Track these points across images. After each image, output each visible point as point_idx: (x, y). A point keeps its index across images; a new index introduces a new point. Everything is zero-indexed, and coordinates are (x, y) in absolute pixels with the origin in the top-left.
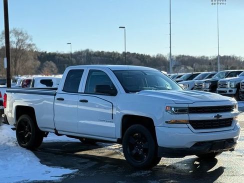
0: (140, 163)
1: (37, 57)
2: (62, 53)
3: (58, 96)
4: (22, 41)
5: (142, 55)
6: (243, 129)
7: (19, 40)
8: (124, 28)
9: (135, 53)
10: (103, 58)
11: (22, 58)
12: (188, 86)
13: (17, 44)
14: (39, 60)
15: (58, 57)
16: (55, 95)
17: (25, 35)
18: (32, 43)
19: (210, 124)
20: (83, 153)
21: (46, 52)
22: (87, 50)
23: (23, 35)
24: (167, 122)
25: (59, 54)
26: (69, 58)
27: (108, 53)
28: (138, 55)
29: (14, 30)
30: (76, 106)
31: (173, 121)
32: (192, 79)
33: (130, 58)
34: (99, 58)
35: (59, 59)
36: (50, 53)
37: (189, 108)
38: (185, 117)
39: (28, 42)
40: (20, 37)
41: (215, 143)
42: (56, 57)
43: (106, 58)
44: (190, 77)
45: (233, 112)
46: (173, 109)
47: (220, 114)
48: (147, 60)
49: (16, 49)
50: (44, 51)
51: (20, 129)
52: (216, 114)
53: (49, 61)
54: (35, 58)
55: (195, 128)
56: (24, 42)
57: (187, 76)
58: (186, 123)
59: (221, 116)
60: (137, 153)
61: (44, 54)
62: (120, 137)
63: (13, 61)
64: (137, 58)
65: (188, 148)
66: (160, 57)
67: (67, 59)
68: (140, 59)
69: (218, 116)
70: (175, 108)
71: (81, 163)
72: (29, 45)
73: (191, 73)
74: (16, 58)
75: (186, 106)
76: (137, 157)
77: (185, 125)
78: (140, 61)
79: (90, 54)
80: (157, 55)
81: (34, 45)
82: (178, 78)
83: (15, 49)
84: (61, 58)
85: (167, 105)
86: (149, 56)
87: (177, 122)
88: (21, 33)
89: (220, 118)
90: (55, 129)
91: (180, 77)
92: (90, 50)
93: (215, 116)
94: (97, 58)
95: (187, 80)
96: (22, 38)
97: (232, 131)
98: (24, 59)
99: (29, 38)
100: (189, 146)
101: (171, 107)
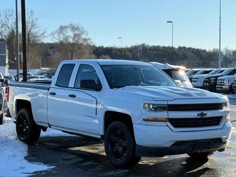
0: (119, 161)
1: (92, 52)
2: (119, 47)
3: (51, 91)
4: (79, 35)
5: (197, 49)
6: (234, 128)
7: (75, 35)
8: (172, 22)
9: (190, 48)
10: (158, 52)
11: (77, 52)
12: (229, 81)
13: (74, 39)
14: (94, 54)
15: (114, 51)
16: (49, 89)
17: (81, 30)
18: (87, 38)
19: (193, 123)
20: (77, 148)
21: (103, 47)
22: (143, 45)
23: (79, 30)
24: (145, 120)
25: (116, 48)
26: (125, 52)
27: (164, 47)
28: (194, 49)
29: (71, 25)
30: (65, 100)
31: (151, 119)
32: (233, 75)
33: (185, 53)
34: (155, 52)
35: (115, 53)
36: (107, 48)
37: (169, 105)
38: (164, 115)
39: (84, 36)
40: (77, 32)
41: (198, 143)
42: (112, 51)
43: (161, 53)
44: (231, 73)
45: (222, 110)
46: (151, 106)
47: (205, 112)
48: (203, 54)
49: (73, 43)
50: (101, 46)
51: (19, 122)
52: (200, 112)
53: (105, 55)
54: (90, 53)
55: (175, 127)
56: (80, 36)
57: (229, 71)
58: (165, 121)
59: (205, 114)
60: (117, 151)
61: (101, 48)
62: (102, 134)
63: (69, 55)
64: (193, 52)
65: (167, 148)
66: (216, 51)
67: (123, 53)
68: (195, 54)
69: (202, 114)
70: (153, 105)
71: (65, 160)
72: (85, 40)
73: (233, 68)
74: (72, 51)
75: (166, 103)
76: (117, 155)
77: (164, 123)
78: (195, 56)
79: (146, 49)
80: (214, 50)
81: (89, 39)
82: (219, 73)
83: (71, 43)
84: (118, 52)
85: (145, 102)
86: (205, 51)
87: (156, 120)
88: (77, 28)
89: (205, 117)
90: (48, 124)
91: (222, 71)
92: (146, 45)
93: (198, 115)
94: (152, 52)
95: (228, 75)
96: (79, 33)
97: (221, 131)
98: (80, 53)
99: (85, 32)
100: (168, 145)
101: (149, 104)
